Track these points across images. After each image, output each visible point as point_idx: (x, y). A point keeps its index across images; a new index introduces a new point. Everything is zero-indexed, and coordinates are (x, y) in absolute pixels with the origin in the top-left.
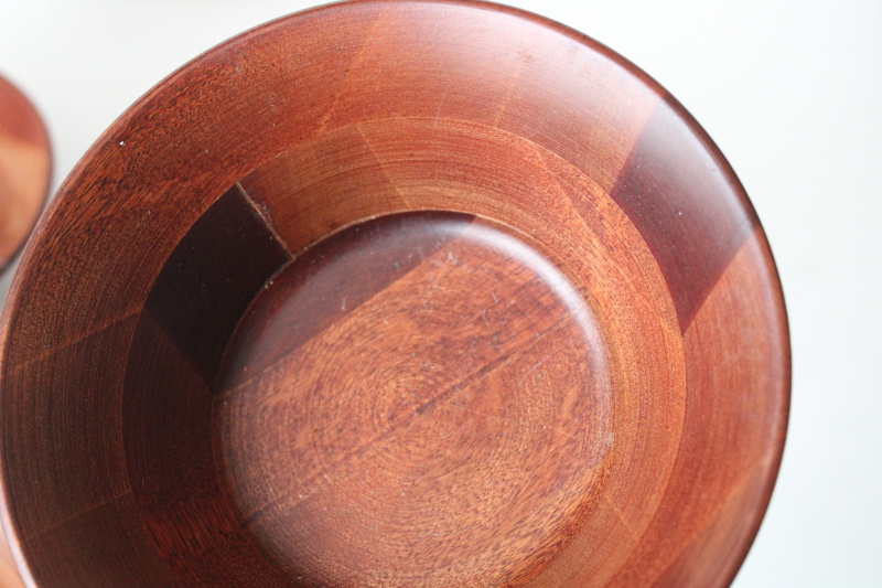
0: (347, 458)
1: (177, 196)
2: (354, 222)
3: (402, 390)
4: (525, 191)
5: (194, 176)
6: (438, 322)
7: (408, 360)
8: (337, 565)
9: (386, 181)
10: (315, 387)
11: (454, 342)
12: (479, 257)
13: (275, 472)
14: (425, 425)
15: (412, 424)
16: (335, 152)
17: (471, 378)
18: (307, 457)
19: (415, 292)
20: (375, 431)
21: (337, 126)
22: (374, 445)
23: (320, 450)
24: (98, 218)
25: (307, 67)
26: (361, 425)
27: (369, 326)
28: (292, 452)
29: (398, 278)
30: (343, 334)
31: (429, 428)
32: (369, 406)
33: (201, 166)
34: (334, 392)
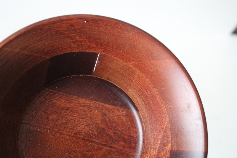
0: (57, 132)
1: (84, 43)
2: (113, 83)
3: (84, 130)
4: (155, 123)
5: (92, 43)
6: (107, 124)
7: (92, 125)
8: (31, 153)
9: (130, 85)
10: (67, 108)
11: (105, 132)
12: (130, 120)
13: (39, 118)
14: (80, 143)
15: (78, 140)
16: (127, 69)
17: (100, 144)
18: (49, 122)
19: (109, 111)
20: (69, 133)
21: (134, 66)
22: (66, 135)
23: (53, 124)
24: (62, 31)
25: (143, 51)
26: (68, 128)
27: (92, 108)
28: (47, 117)
29: (109, 104)
30: (85, 103)
31: (80, 145)
32: (73, 126)
33: (96, 43)
34: (70, 114)
